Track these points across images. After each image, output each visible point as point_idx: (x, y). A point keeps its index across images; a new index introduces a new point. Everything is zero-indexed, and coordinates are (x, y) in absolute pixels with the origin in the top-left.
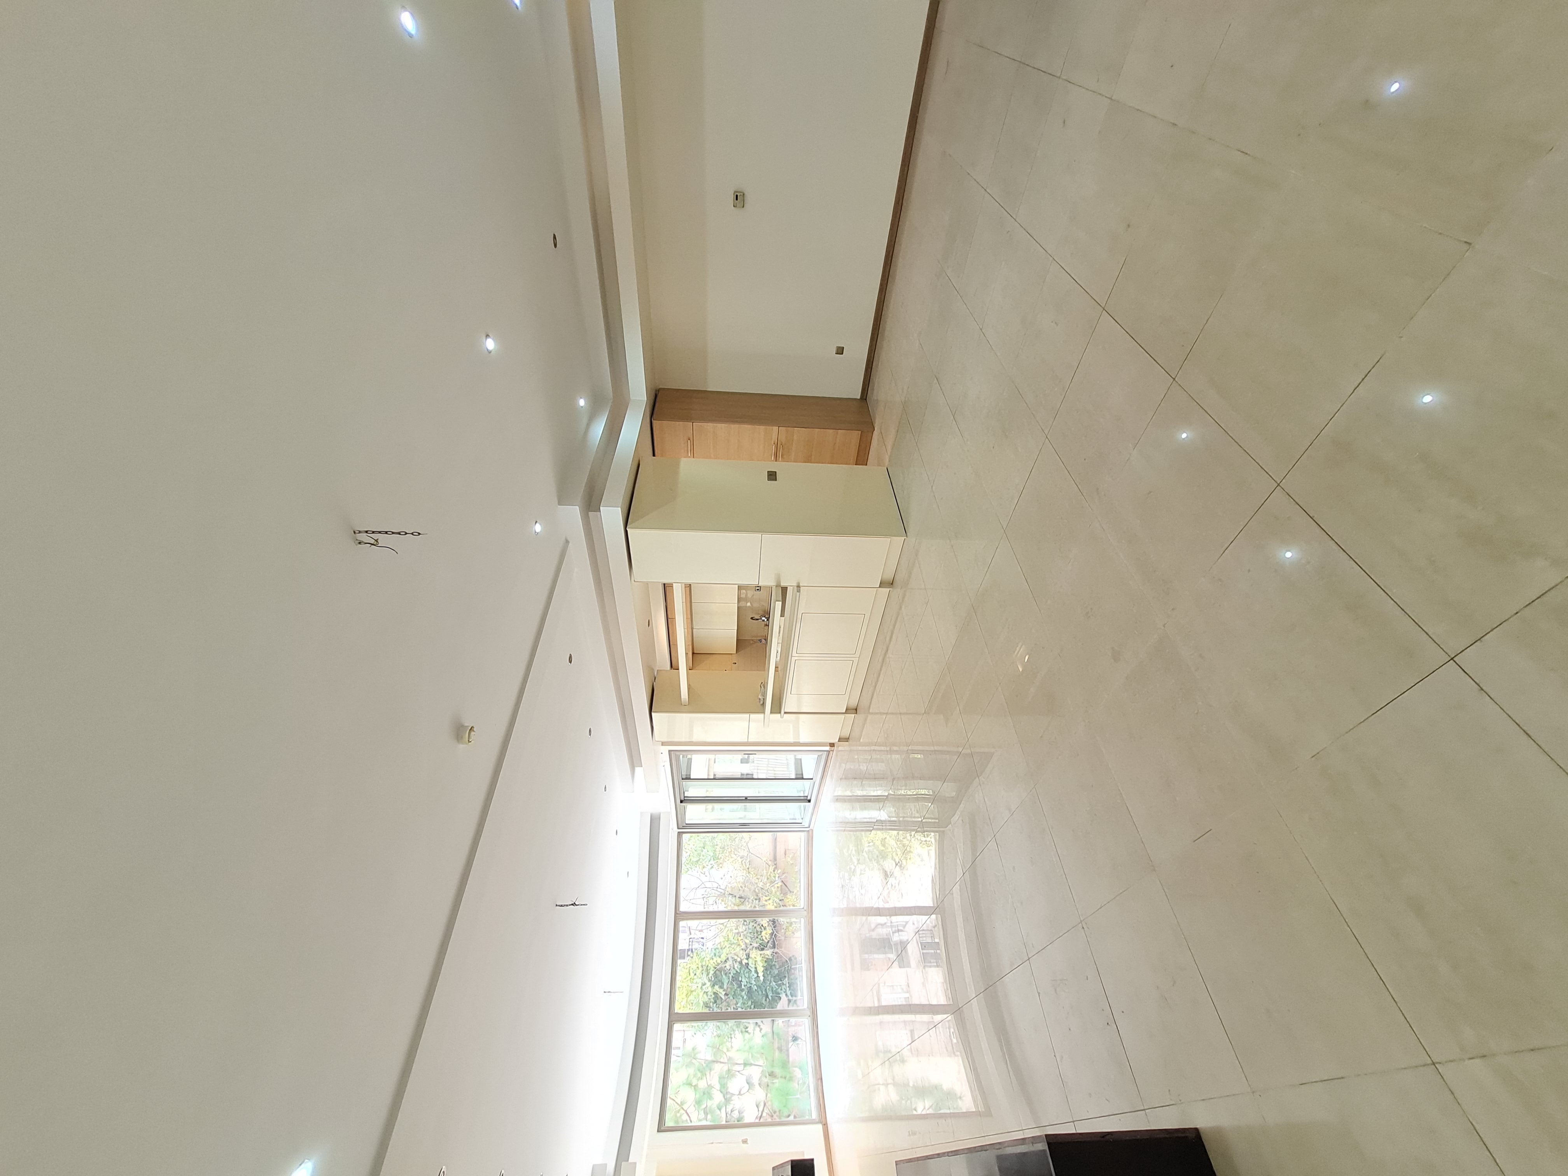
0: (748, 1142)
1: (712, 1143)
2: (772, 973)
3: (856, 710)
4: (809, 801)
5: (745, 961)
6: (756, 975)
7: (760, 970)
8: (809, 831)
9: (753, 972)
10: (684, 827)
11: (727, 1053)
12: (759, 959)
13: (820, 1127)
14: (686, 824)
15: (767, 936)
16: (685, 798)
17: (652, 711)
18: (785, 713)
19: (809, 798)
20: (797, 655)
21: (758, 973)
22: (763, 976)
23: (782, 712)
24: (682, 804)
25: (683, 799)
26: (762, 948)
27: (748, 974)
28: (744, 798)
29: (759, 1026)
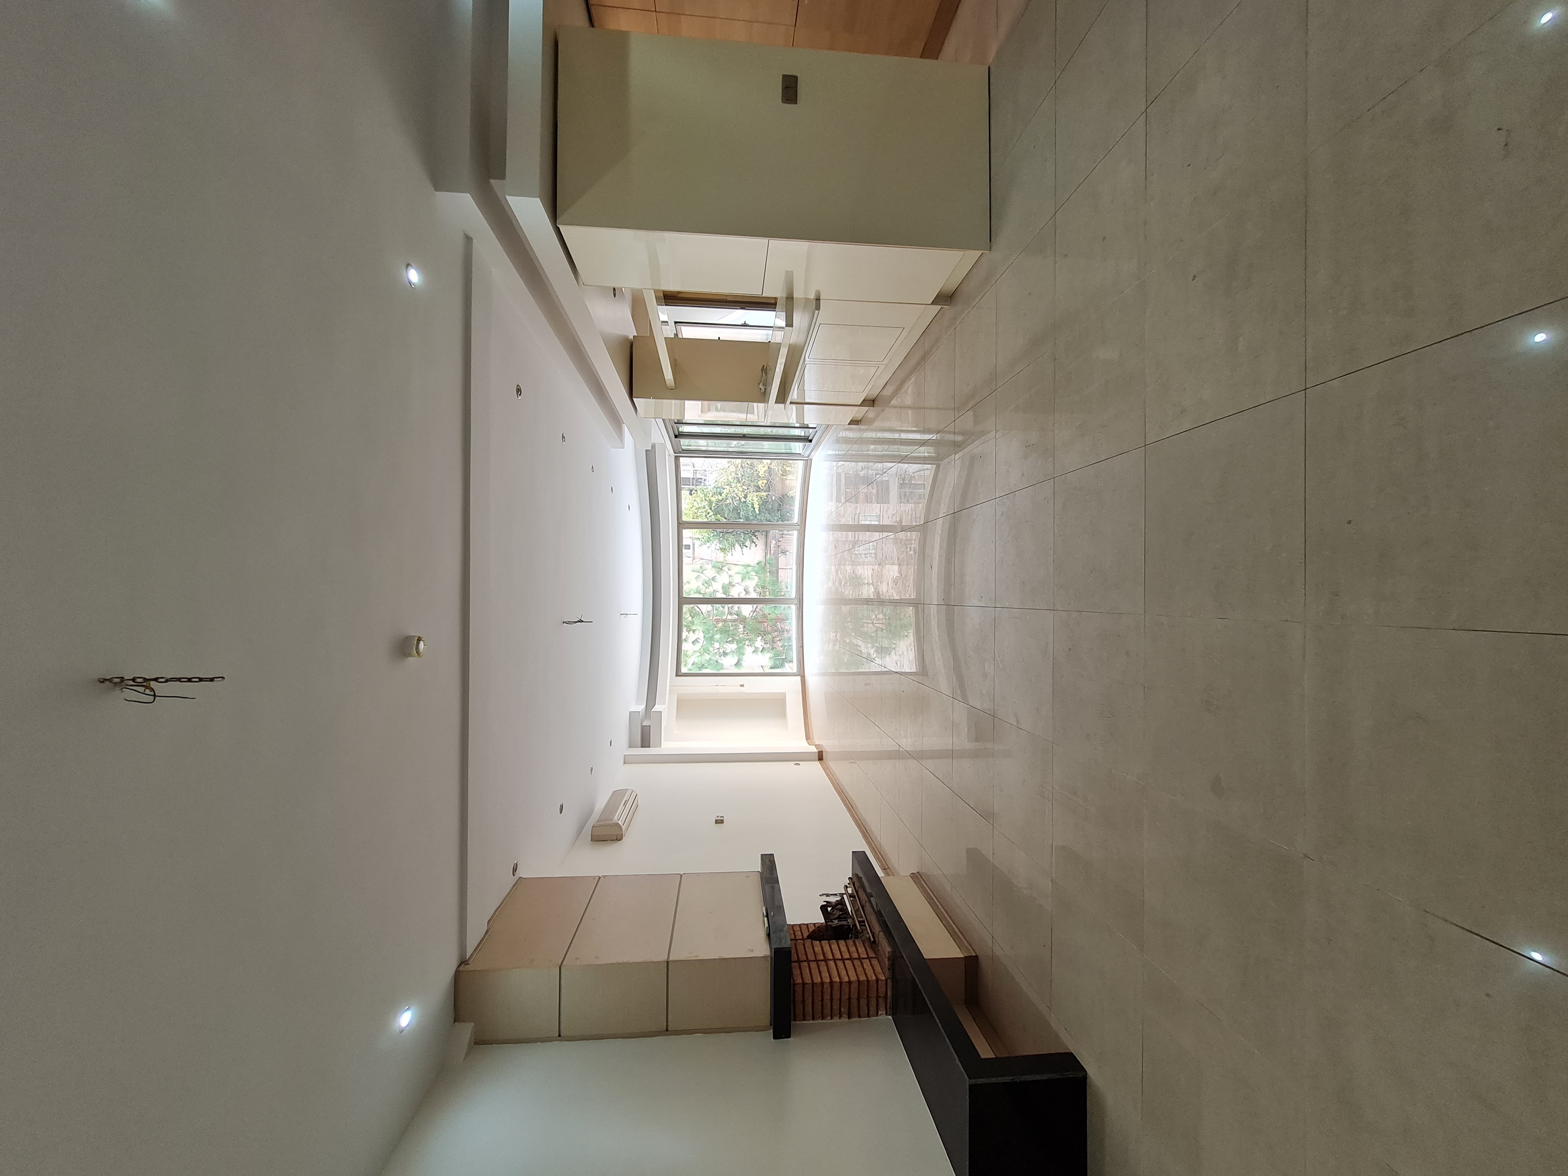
0: (745, 686)
1: (717, 686)
2: (766, 507)
3: (873, 401)
4: (811, 441)
5: (743, 500)
6: (752, 509)
7: (756, 506)
8: (808, 460)
9: (750, 508)
10: (679, 453)
11: (729, 572)
12: (755, 499)
13: (798, 679)
14: (683, 450)
15: (763, 485)
16: (680, 433)
17: (633, 396)
18: (791, 403)
19: (810, 438)
20: (809, 360)
21: (754, 508)
22: (759, 510)
23: (788, 402)
24: (676, 439)
25: (677, 434)
26: (758, 489)
27: (745, 508)
28: (742, 436)
29: (755, 543)
